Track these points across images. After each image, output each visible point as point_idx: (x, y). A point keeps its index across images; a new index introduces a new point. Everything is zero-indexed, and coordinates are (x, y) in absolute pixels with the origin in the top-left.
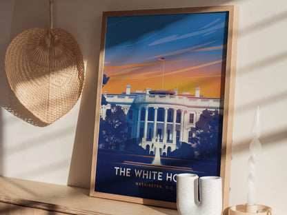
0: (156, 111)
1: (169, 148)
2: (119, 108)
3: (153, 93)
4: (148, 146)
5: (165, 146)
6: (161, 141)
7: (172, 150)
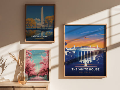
0: (84, 52)
1: (89, 62)
2: (72, 52)
3: (83, 47)
4: (82, 62)
5: (88, 61)
6: (87, 60)
7: (90, 62)
